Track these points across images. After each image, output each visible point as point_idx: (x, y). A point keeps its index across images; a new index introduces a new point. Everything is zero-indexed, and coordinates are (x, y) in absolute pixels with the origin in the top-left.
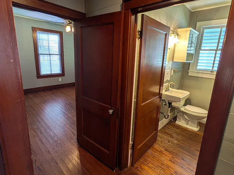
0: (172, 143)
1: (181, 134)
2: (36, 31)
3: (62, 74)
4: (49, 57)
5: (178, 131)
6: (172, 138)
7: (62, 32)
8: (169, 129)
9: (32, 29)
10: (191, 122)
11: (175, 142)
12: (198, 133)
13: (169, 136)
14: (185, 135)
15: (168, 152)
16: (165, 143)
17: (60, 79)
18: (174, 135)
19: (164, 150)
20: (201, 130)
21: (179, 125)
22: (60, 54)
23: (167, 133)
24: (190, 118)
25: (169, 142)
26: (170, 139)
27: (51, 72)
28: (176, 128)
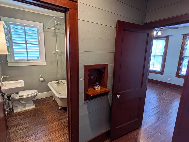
0: (25, 128)
1: (26, 117)
5: (22, 117)
6: (22, 125)
8: (12, 121)
10: (28, 104)
11: (27, 125)
12: (37, 108)
13: (18, 126)
14: (30, 115)
15: (29, 137)
16: (20, 133)
18: (22, 122)
19: (25, 139)
20: (36, 105)
21: (18, 112)
23: (14, 125)
24: (26, 101)
25: (22, 130)
26: (21, 127)
28: (18, 116)
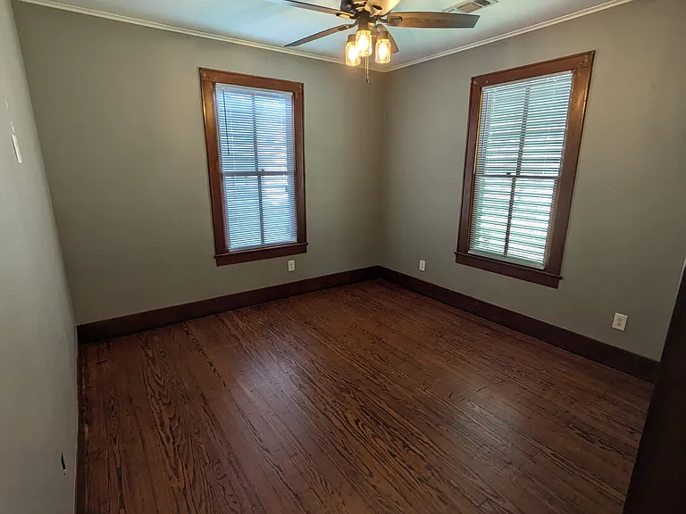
2: (214, 85)
3: (299, 246)
4: (256, 184)
7: (302, 85)
9: (201, 76)
17: (291, 265)
22: (292, 168)
27: (263, 240)
